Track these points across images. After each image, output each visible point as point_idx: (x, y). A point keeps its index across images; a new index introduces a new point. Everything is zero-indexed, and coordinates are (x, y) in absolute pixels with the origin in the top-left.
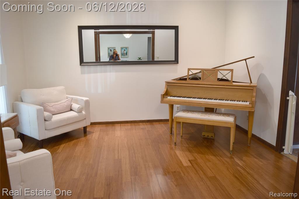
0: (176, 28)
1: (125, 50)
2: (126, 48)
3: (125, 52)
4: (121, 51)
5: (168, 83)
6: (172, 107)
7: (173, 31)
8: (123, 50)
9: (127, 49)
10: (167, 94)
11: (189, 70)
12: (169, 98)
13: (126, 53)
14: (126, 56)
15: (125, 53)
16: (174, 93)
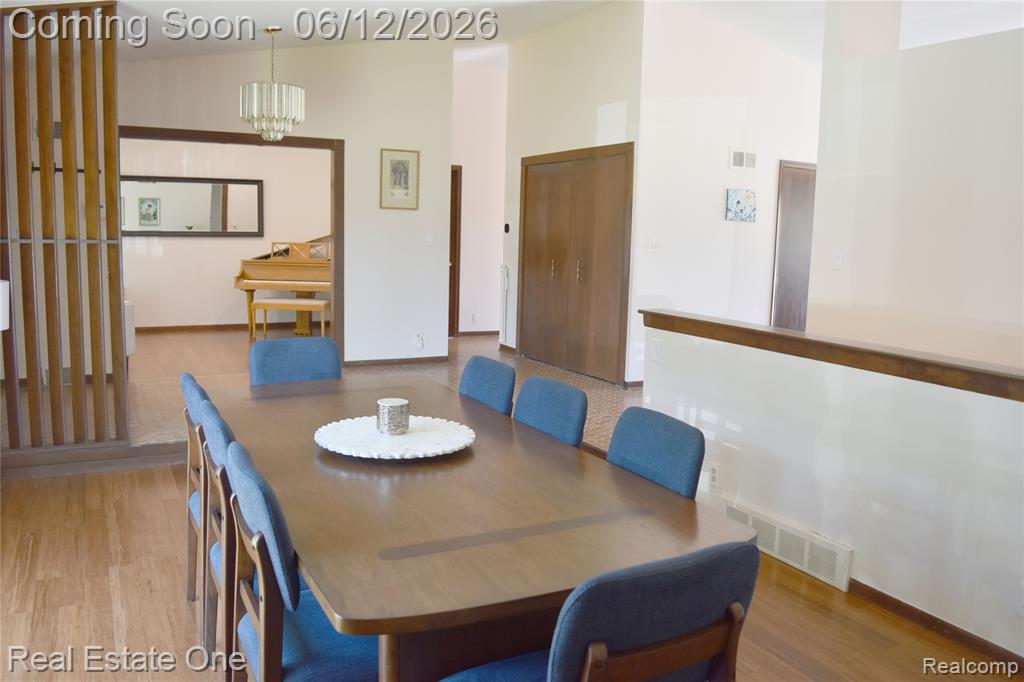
0: (259, 183)
1: (150, 206)
2: (154, 201)
3: (152, 211)
4: (141, 208)
5: (245, 263)
6: (251, 292)
7: (255, 188)
8: (145, 206)
9: (156, 204)
10: (242, 276)
11: (274, 244)
12: (246, 281)
13: (155, 215)
14: (155, 222)
15: (152, 213)
16: (253, 276)
